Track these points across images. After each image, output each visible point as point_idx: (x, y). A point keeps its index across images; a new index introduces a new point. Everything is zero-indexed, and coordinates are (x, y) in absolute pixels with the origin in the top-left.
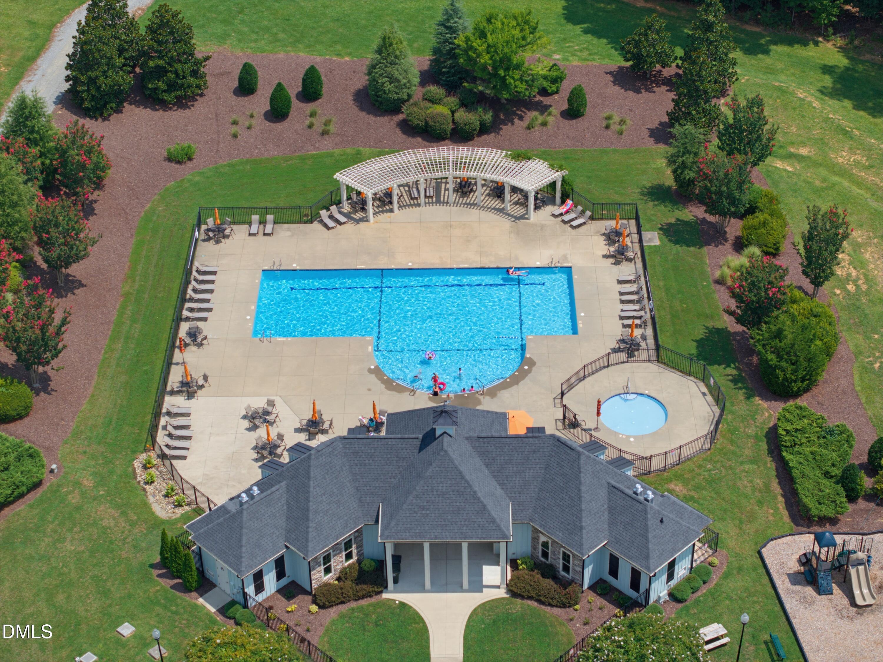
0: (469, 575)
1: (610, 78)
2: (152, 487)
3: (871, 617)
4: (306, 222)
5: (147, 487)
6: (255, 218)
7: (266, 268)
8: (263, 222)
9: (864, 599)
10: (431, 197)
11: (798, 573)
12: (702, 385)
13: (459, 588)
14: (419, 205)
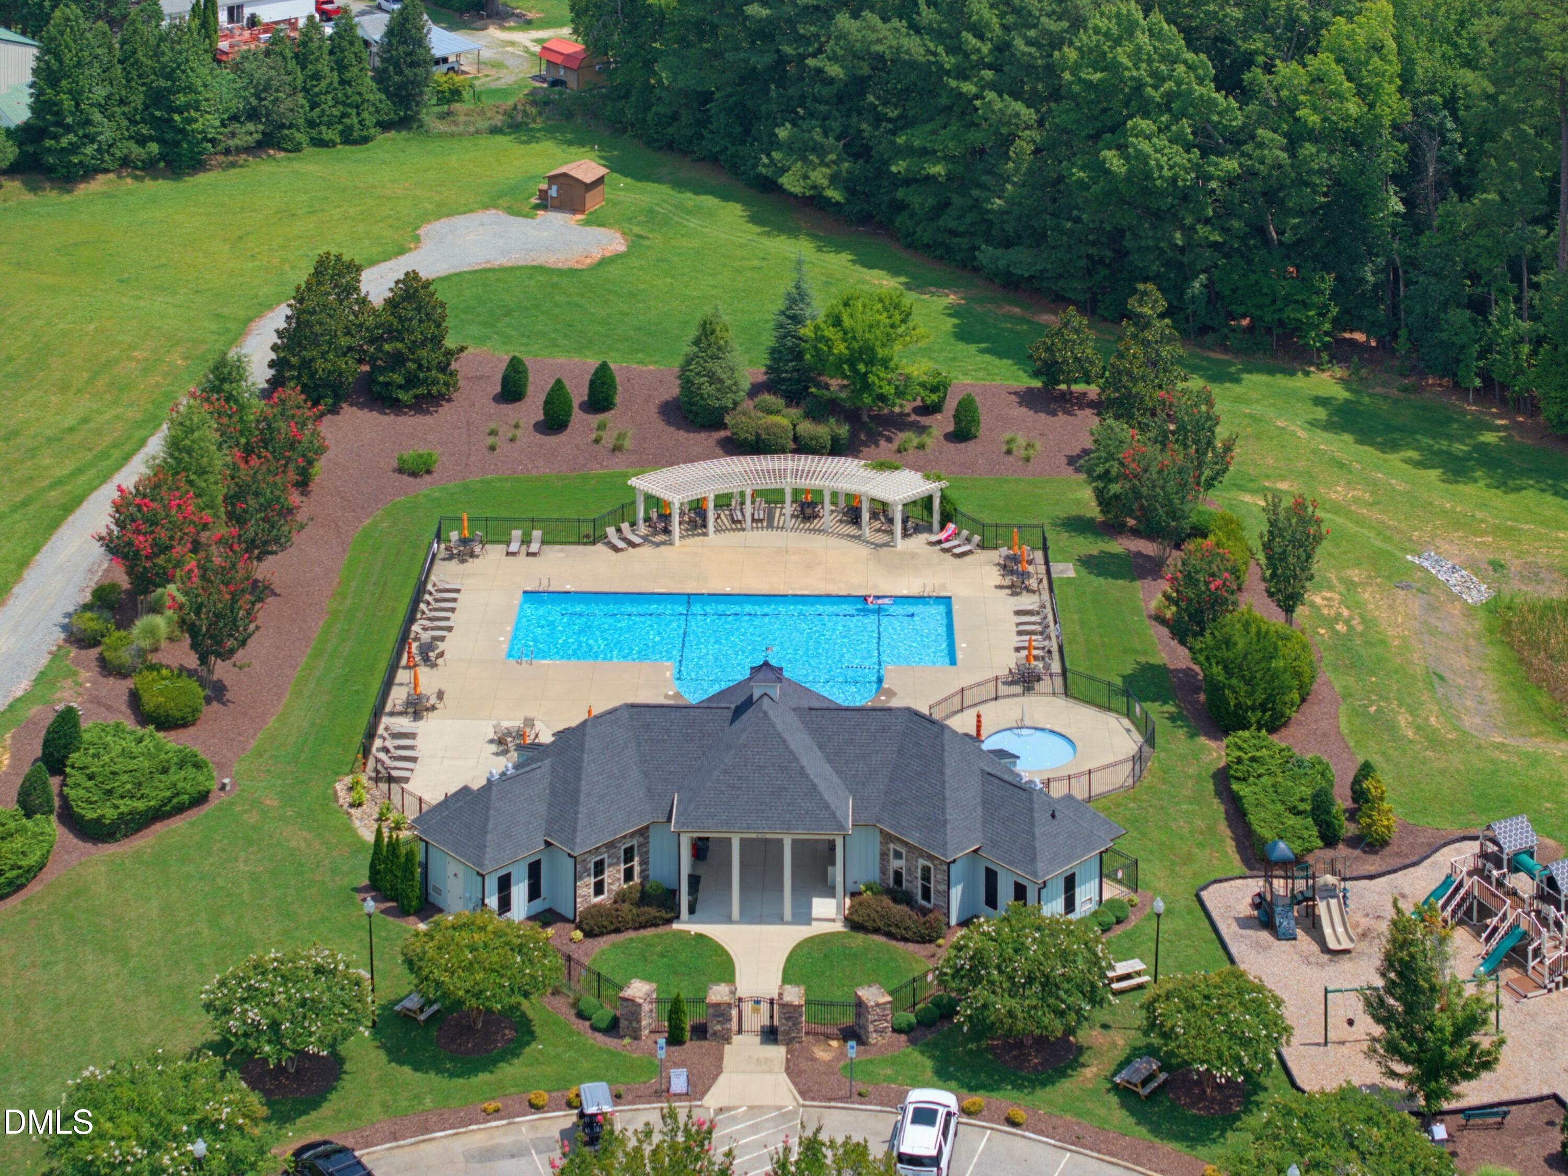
0: (793, 907)
1: (1014, 398)
2: (360, 810)
3: (1350, 965)
4: (585, 544)
5: (353, 811)
6: (517, 534)
7: (529, 589)
8: (526, 541)
9: (1339, 942)
10: (761, 521)
11: (1250, 918)
12: (1126, 722)
13: (781, 920)
14: (743, 530)
